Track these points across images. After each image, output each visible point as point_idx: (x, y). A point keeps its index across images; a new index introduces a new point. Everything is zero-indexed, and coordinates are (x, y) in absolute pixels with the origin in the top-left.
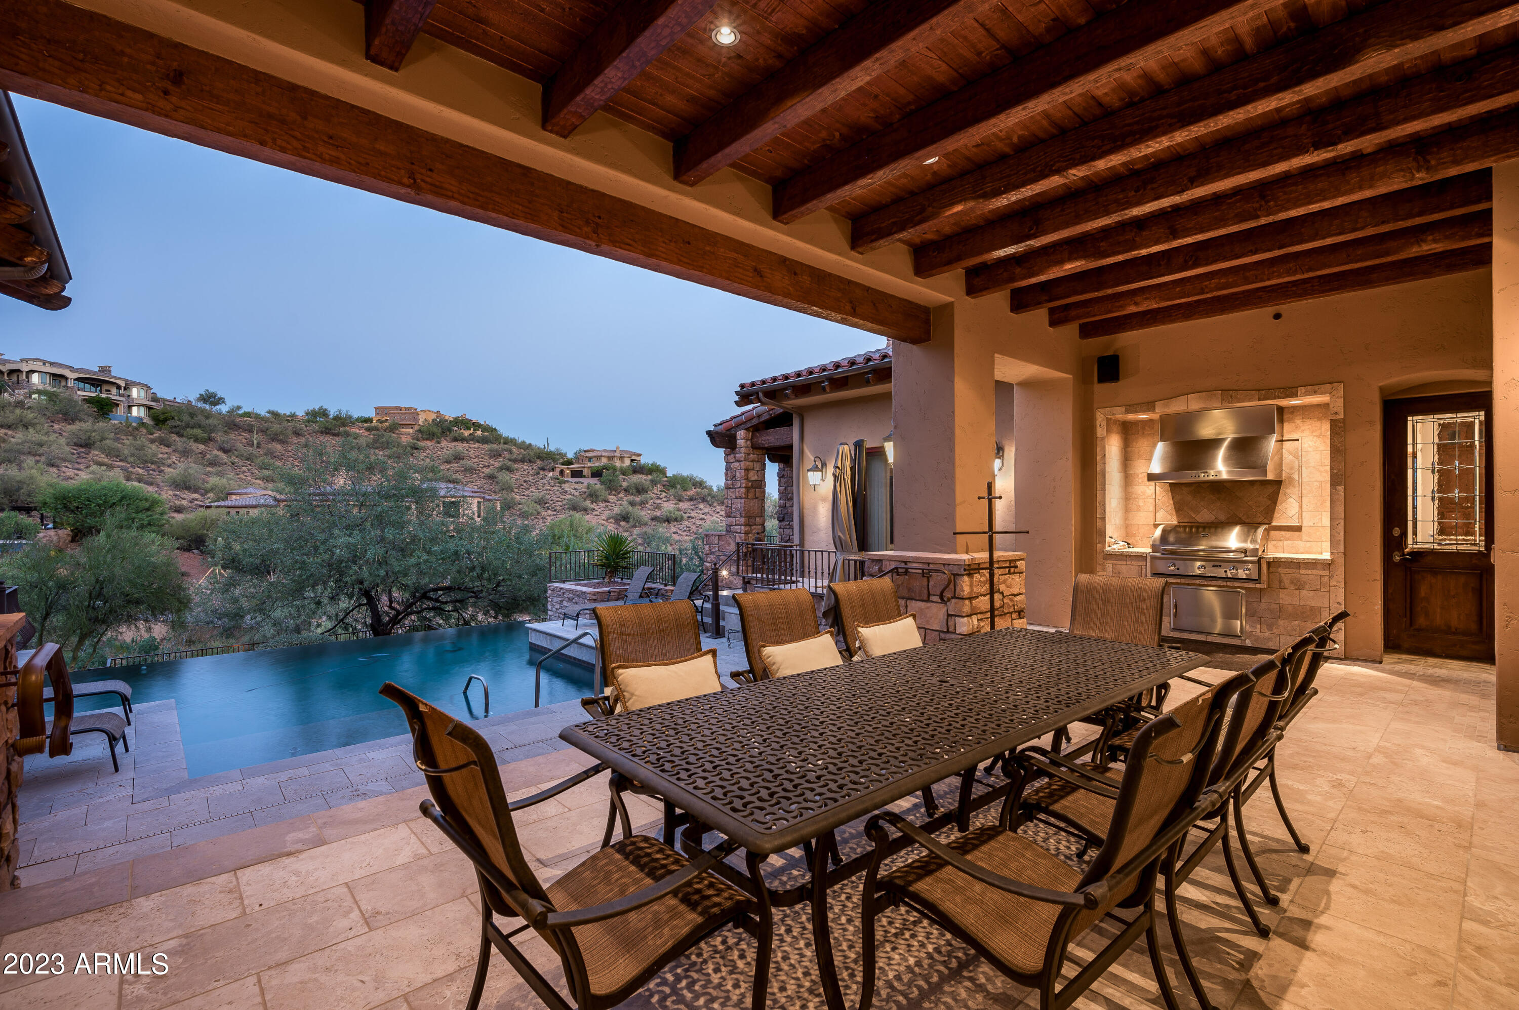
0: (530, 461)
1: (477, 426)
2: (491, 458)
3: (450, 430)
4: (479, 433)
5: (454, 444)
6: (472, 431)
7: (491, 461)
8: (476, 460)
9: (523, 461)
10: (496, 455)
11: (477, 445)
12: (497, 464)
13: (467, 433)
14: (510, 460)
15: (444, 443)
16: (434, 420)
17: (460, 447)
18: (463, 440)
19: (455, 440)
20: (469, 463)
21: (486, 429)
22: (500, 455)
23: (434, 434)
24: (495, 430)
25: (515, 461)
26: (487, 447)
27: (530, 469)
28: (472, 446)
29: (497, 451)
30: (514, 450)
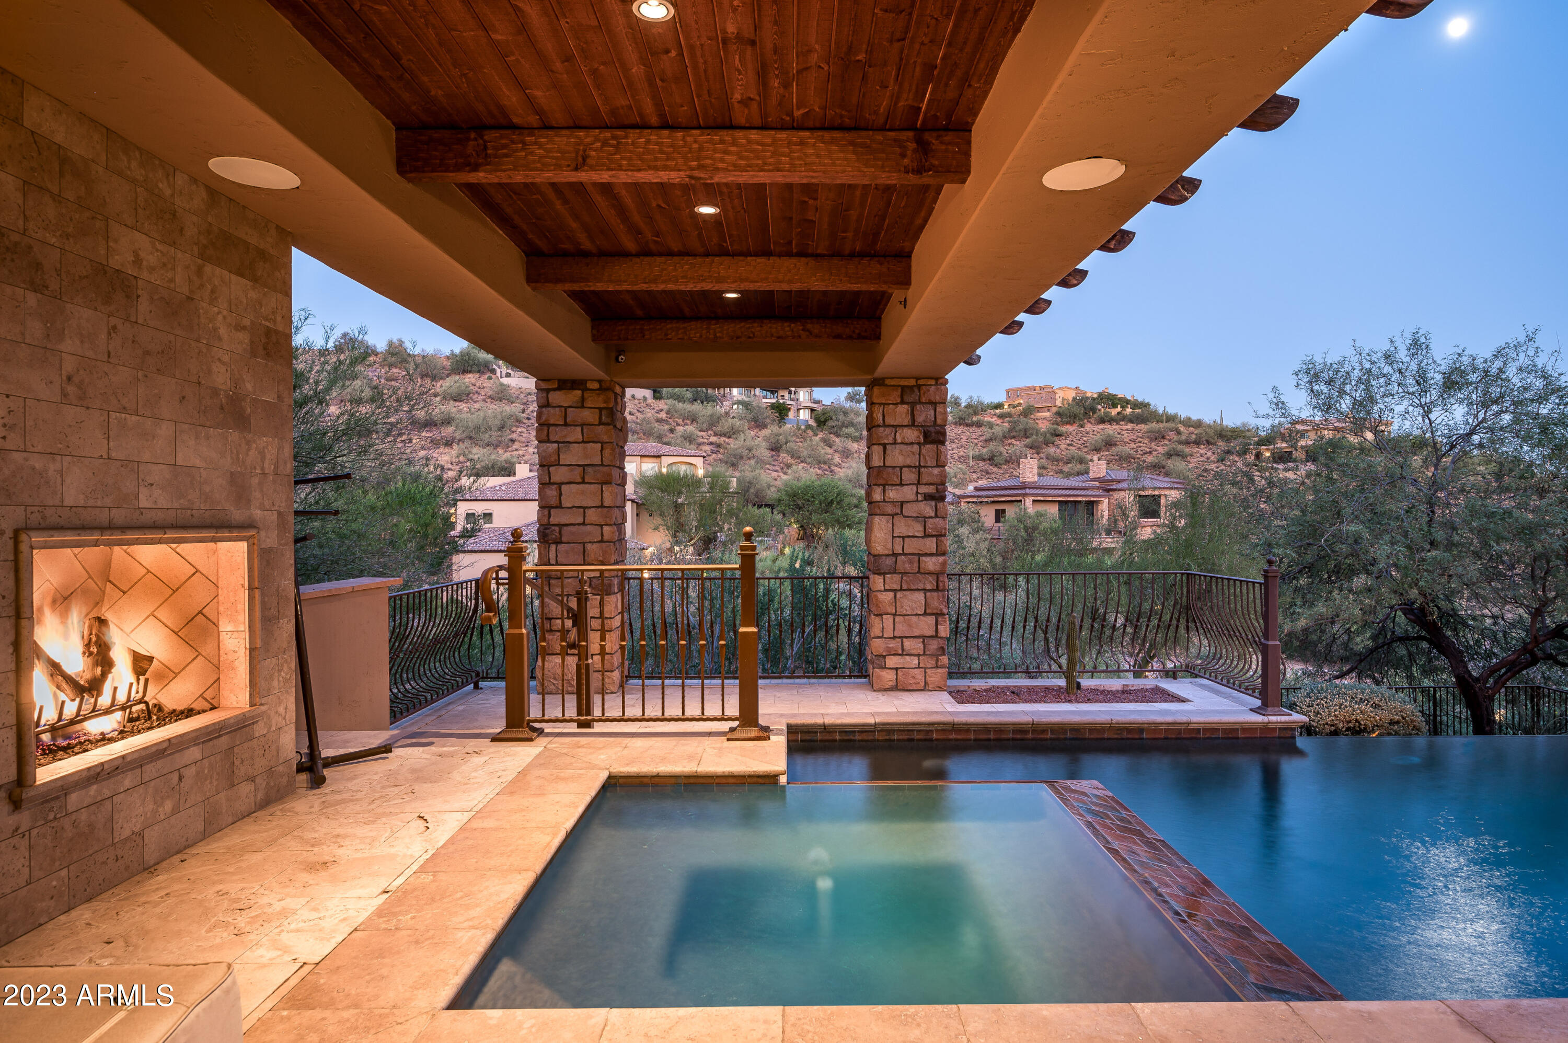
0: (1208, 443)
1: (1125, 402)
2: (1151, 441)
3: (1094, 410)
4: (1129, 410)
5: (1101, 426)
6: (1119, 409)
7: (1153, 445)
8: (1132, 445)
9: (1197, 443)
10: (1159, 437)
11: (1130, 426)
12: (1161, 450)
13: (1114, 412)
14: (1180, 443)
15: (1088, 427)
16: (1074, 399)
17: (1111, 429)
18: (1111, 420)
19: (1102, 421)
20: (1127, 449)
21: (1136, 405)
22: (1163, 437)
23: (1075, 416)
24: (1146, 405)
25: (1187, 443)
26: (1143, 427)
27: (1209, 454)
28: (1124, 427)
29: (1159, 431)
30: (1182, 429)
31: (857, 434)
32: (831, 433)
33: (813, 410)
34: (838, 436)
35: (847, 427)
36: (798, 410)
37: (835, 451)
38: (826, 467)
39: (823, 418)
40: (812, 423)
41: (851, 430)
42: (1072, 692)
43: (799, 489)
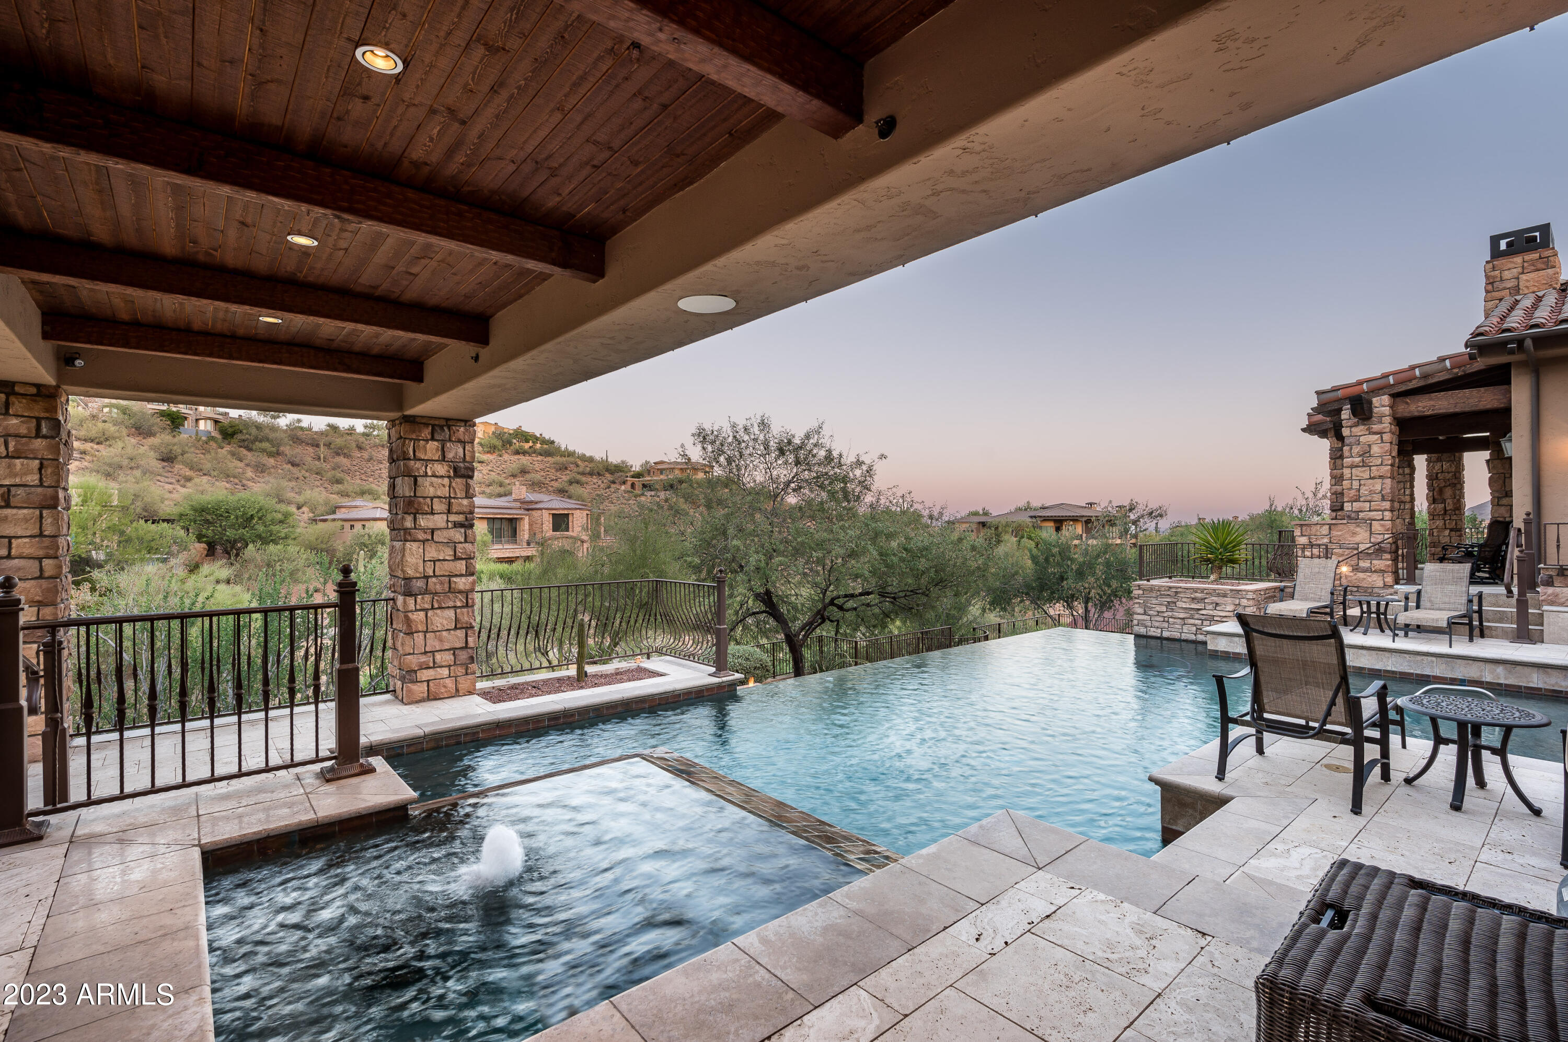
0: (599, 474)
1: (536, 439)
2: (557, 471)
3: (510, 443)
4: (538, 446)
5: (517, 457)
6: (531, 444)
7: (558, 474)
8: (542, 473)
9: (591, 474)
10: (563, 468)
11: (540, 458)
12: (565, 478)
13: (527, 446)
14: (579, 473)
15: (506, 457)
16: (494, 433)
17: (525, 460)
18: (524, 453)
19: (517, 452)
20: (537, 477)
21: (544, 442)
22: (566, 468)
23: (495, 447)
24: (553, 442)
25: (583, 474)
26: (549, 459)
27: (600, 482)
28: (535, 459)
29: (563, 464)
30: (580, 463)
31: (274, 449)
32: (241, 447)
33: (216, 422)
34: (250, 450)
35: (261, 441)
36: (197, 420)
37: (247, 465)
38: (236, 481)
39: (230, 430)
40: (216, 434)
41: (265, 445)
42: (581, 680)
43: (209, 503)
